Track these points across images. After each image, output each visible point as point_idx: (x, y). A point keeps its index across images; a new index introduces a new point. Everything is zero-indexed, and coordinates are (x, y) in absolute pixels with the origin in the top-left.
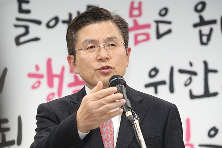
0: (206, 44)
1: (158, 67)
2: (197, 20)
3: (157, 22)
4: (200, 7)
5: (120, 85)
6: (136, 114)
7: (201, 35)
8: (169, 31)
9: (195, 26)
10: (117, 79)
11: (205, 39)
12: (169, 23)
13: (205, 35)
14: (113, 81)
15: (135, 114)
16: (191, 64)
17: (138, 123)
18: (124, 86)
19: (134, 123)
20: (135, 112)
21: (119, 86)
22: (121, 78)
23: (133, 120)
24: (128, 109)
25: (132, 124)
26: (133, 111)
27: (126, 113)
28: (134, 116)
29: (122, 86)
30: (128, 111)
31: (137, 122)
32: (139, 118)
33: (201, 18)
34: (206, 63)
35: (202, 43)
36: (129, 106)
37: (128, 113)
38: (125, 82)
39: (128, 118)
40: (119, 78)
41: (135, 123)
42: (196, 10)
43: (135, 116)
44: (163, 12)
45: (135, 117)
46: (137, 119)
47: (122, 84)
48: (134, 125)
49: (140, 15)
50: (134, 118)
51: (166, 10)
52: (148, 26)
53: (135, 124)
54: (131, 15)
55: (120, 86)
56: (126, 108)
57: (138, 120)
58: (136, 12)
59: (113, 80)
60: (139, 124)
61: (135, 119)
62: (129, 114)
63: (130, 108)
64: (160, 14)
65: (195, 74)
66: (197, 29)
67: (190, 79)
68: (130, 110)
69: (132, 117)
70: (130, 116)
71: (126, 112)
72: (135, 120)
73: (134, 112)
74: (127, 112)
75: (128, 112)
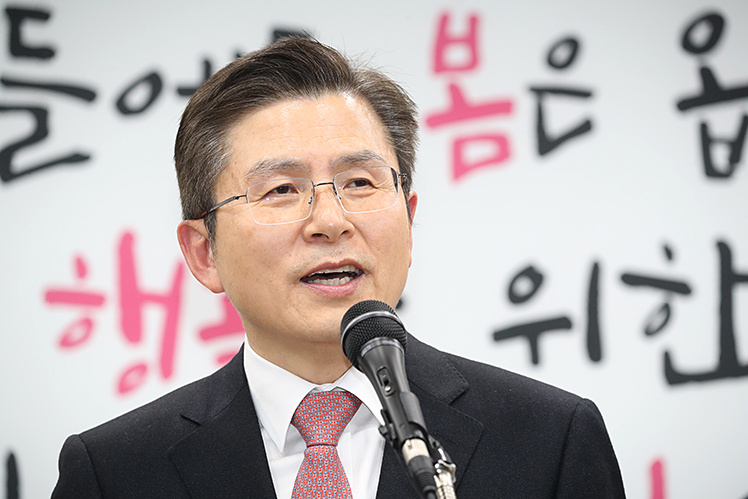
0: (726, 175)
1: (543, 264)
2: (692, 85)
3: (540, 92)
4: (701, 35)
5: (381, 340)
6: (445, 450)
7: (706, 140)
8: (585, 128)
9: (685, 105)
10: (373, 318)
11: (720, 156)
12: (584, 94)
13: (722, 141)
14: (356, 324)
15: (441, 451)
16: (669, 253)
17: (451, 484)
18: (396, 343)
19: (435, 484)
20: (438, 444)
21: (378, 343)
22: (387, 313)
23: (432, 471)
24: (413, 433)
25: (428, 488)
26: (431, 440)
27: (406, 446)
28: (435, 456)
29: (390, 342)
30: (413, 438)
31: (445, 481)
32: (454, 466)
33: (707, 75)
34: (724, 251)
35: (711, 171)
36: (416, 421)
37: (410, 447)
38: (402, 326)
39: (414, 464)
40: (379, 313)
41: (438, 484)
42: (687, 45)
43: (441, 458)
44: (562, 54)
45: (440, 461)
46: (445, 469)
47: (391, 336)
48: (434, 492)
49: (473, 64)
50: (437, 466)
51: (574, 45)
52: (503, 108)
53: (440, 490)
54: (439, 66)
55: (382, 345)
56: (405, 428)
57: (449, 474)
58: (457, 55)
59: (354, 320)
60: (452, 489)
61: (439, 471)
62: (415, 449)
63: (418, 427)
64: (552, 63)
65: (682, 288)
66: (691, 121)
67: (666, 309)
68: (421, 436)
69: (429, 463)
70: (421, 457)
71: (404, 442)
72: (437, 474)
73: (434, 444)
74: (408, 442)
75: (413, 441)
